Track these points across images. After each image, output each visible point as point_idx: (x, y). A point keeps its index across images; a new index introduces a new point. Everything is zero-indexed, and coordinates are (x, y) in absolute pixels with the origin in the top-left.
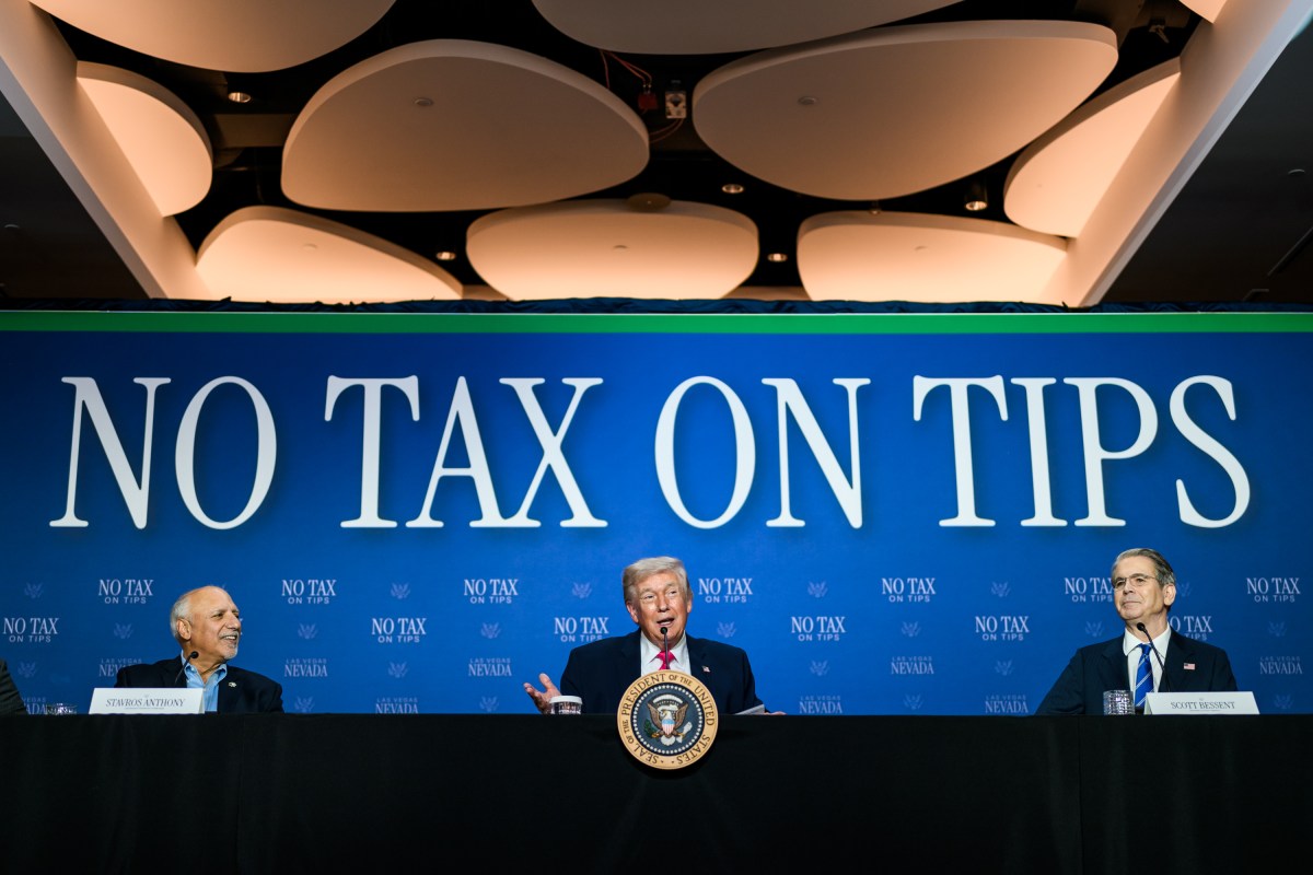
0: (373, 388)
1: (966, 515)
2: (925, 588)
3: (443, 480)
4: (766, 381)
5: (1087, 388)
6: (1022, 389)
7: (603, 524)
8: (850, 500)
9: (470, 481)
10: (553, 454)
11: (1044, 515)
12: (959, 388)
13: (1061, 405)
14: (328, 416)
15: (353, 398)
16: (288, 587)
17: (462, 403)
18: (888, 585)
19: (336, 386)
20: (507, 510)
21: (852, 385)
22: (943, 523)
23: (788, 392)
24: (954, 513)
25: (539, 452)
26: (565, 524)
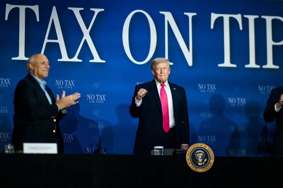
0: (22, 9)
1: (227, 63)
2: (212, 88)
3: (48, 43)
4: (161, 12)
5: (269, 19)
6: (247, 19)
7: (104, 61)
8: (189, 56)
9: (57, 44)
10: (87, 37)
11: (252, 64)
12: (226, 18)
14: (6, 19)
15: (15, 13)
17: (54, 16)
18: (200, 86)
19: (9, 8)
20: (71, 55)
21: (190, 15)
22: (219, 65)
23: (168, 17)
24: (223, 62)
25: (82, 35)
26: (91, 61)
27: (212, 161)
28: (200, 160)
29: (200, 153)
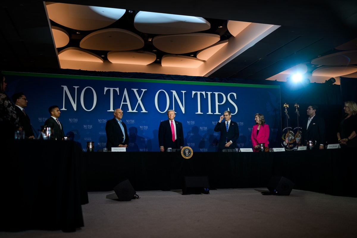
0: (112, 89)
1: (199, 112)
2: (193, 123)
3: (123, 104)
4: (171, 91)
5: (216, 94)
6: (207, 94)
7: (147, 112)
8: (183, 109)
9: (127, 104)
10: (140, 101)
11: (210, 113)
12: (199, 93)
13: (213, 96)
14: (105, 94)
15: (108, 91)
16: (99, 120)
17: (126, 92)
18: (188, 122)
19: (106, 89)
20: (133, 110)
21: (184, 92)
22: (196, 113)
23: (174, 93)
24: (198, 112)
25: (138, 101)
26: (141, 112)
27: (192, 154)
28: (187, 154)
29: (187, 150)
